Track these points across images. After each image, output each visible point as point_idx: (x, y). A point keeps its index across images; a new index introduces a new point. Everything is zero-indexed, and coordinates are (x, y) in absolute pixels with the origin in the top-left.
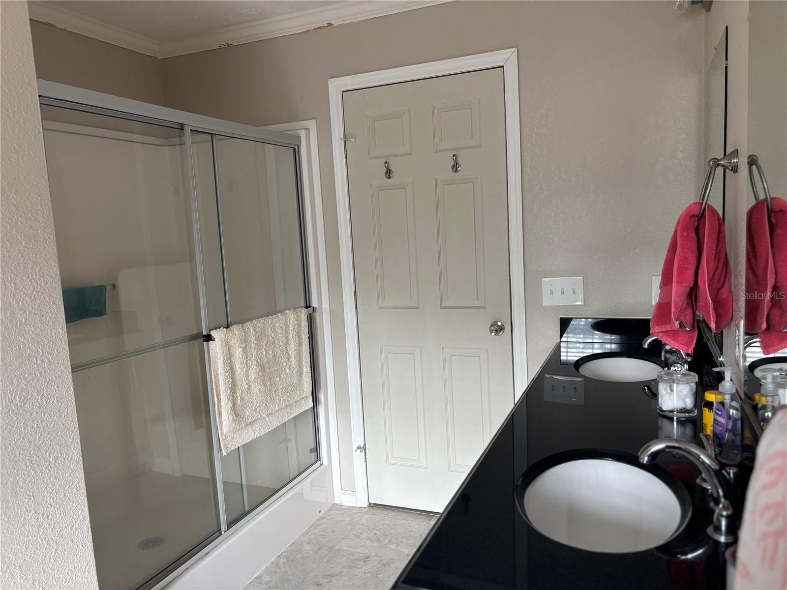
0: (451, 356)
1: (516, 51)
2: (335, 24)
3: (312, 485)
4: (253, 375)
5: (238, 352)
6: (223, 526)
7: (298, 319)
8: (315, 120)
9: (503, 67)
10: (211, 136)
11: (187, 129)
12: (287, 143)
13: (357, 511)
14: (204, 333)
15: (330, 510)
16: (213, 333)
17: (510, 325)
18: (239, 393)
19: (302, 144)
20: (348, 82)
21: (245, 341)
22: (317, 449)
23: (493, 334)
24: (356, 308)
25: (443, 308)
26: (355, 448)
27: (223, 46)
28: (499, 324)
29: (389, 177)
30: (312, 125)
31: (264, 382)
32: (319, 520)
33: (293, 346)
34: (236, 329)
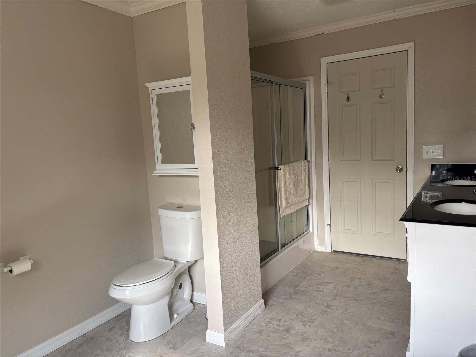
0: (376, 182)
1: (414, 43)
2: (325, 33)
3: (303, 242)
4: (292, 186)
5: (288, 175)
6: (280, 247)
7: (305, 164)
8: (313, 76)
9: (407, 50)
10: (279, 86)
11: (274, 83)
12: (300, 87)
13: (327, 253)
14: (276, 167)
15: (313, 252)
16: (280, 167)
17: (406, 168)
18: (287, 192)
19: (307, 87)
20: (330, 59)
21: (290, 171)
22: (308, 225)
23: (398, 171)
24: (329, 161)
25: (373, 160)
26: (326, 225)
27: (270, 44)
28: (400, 167)
29: (348, 101)
30: (311, 78)
31: (295, 190)
32: (310, 255)
33: (303, 175)
34: (287, 166)
